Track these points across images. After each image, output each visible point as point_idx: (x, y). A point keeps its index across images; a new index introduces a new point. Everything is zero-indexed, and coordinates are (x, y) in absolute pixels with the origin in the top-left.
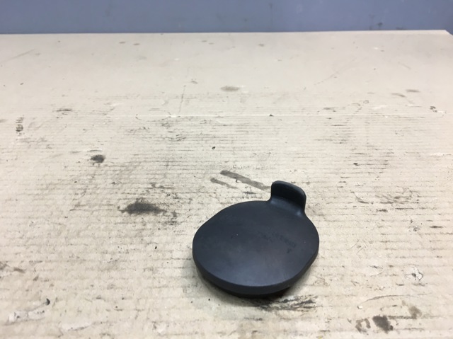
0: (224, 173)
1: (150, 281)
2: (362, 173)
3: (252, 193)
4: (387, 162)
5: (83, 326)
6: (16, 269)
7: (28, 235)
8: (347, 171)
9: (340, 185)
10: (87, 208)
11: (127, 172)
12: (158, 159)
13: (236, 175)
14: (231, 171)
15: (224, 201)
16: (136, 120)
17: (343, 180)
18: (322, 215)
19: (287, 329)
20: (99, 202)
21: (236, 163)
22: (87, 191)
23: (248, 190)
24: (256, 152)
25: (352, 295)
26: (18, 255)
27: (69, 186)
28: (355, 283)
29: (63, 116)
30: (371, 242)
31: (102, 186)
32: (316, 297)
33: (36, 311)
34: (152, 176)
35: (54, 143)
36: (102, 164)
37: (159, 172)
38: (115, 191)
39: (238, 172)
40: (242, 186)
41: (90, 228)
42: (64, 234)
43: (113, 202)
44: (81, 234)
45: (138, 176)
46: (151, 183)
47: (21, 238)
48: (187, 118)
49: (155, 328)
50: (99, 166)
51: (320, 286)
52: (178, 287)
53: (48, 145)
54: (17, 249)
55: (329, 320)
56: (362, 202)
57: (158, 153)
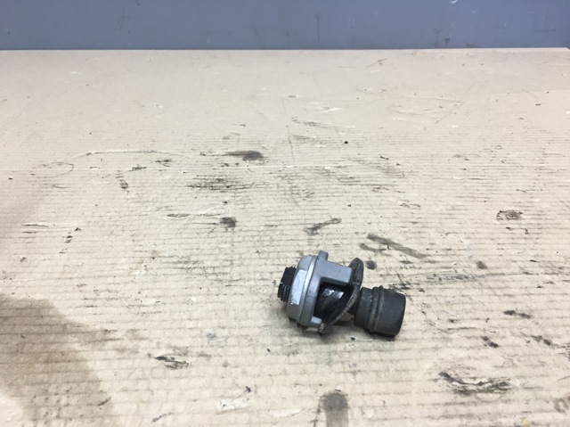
1: (340, 365)
2: (519, 238)
3: (409, 262)
4: (540, 226)
5: (292, 413)
6: (201, 355)
7: (195, 315)
8: (501, 235)
9: (498, 252)
10: (241, 283)
11: (268, 238)
12: (295, 222)
13: (385, 240)
14: (379, 235)
15: (382, 272)
16: (249, 172)
17: (500, 247)
18: (490, 288)
19: (490, 412)
20: (252, 277)
21: (381, 225)
22: (234, 262)
23: (403, 259)
24: (397, 211)
25: (543, 375)
26: (195, 339)
27: (212, 257)
28: (543, 364)
29: (165, 168)
30: (548, 318)
31: (247, 256)
32: (509, 380)
33: (241, 399)
34: (296, 243)
35: (172, 204)
36: (236, 229)
37: (301, 238)
38: (263, 261)
39: (386, 237)
41: (255, 307)
42: (232, 314)
43: (267, 276)
44: (250, 314)
45: (281, 243)
46: (298, 252)
47: (190, 320)
48: (305, 168)
49: (364, 413)
50: (234, 232)
51: (510, 367)
52: (370, 371)
53: (167, 207)
54: (192, 333)
55: (528, 402)
56: (527, 273)
57: (290, 213)
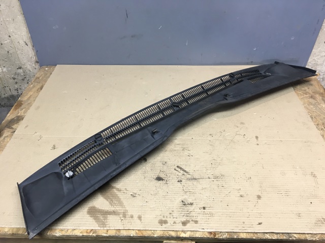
0: (178, 167)
40: (182, 172)
